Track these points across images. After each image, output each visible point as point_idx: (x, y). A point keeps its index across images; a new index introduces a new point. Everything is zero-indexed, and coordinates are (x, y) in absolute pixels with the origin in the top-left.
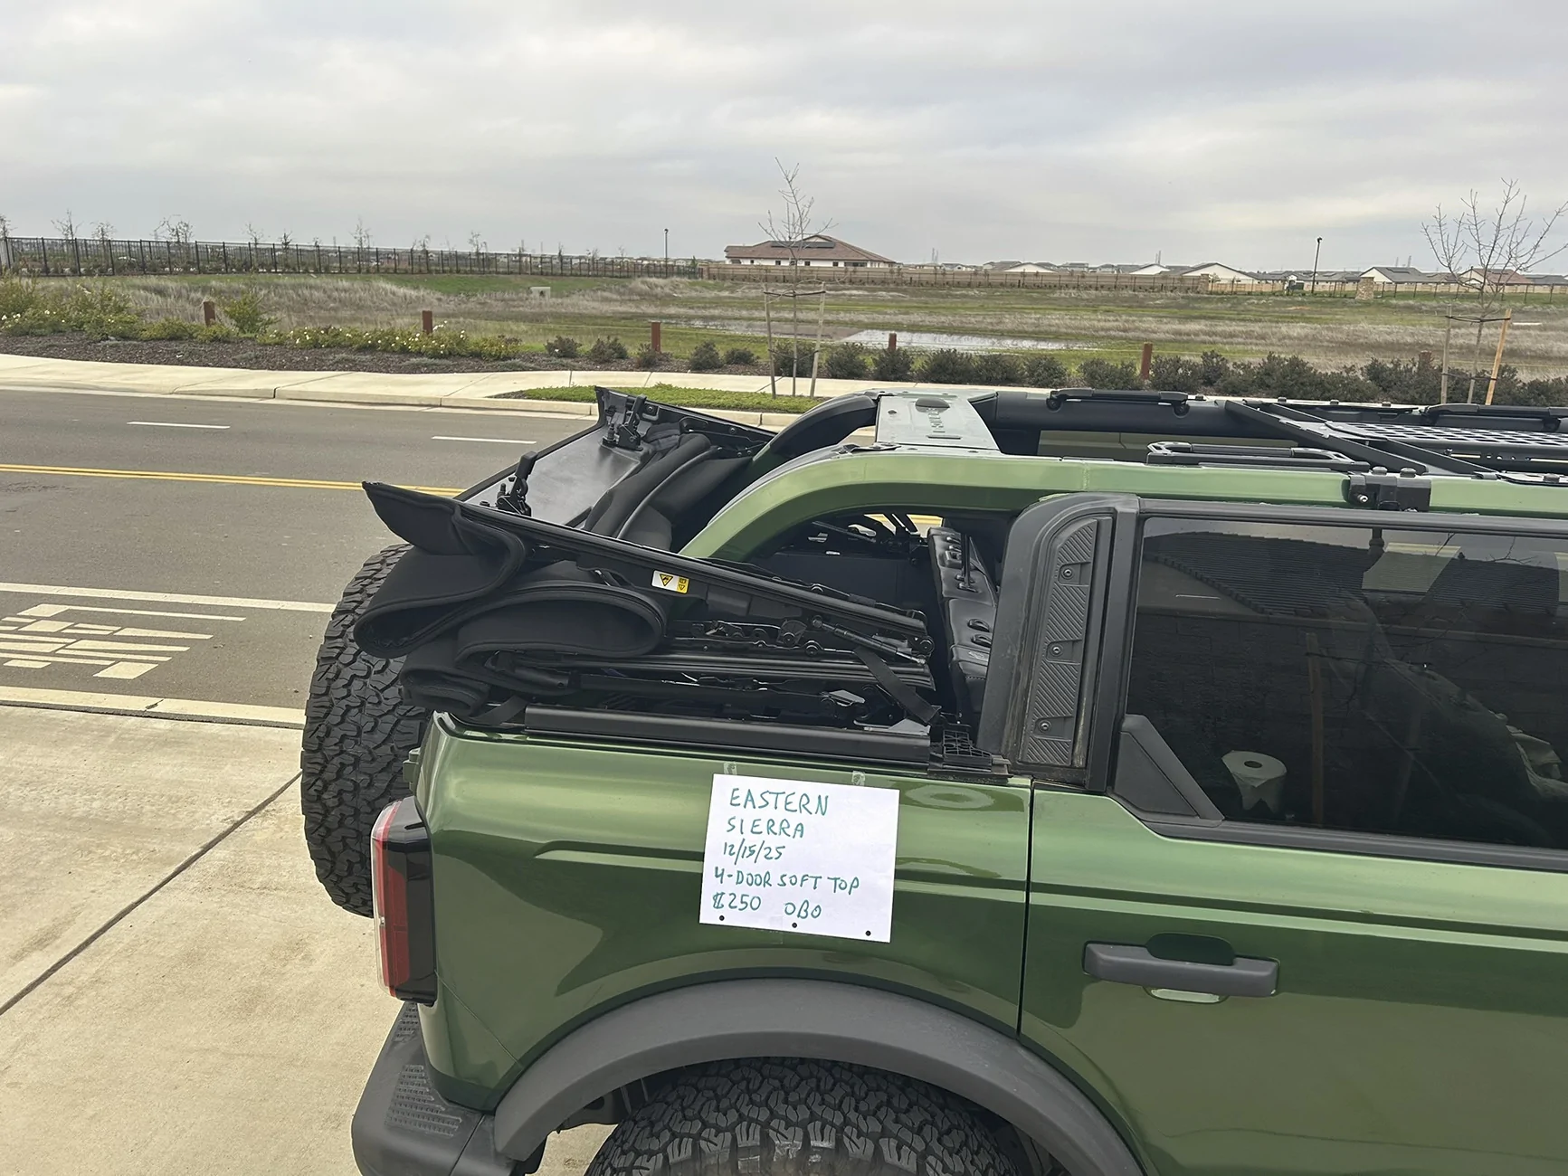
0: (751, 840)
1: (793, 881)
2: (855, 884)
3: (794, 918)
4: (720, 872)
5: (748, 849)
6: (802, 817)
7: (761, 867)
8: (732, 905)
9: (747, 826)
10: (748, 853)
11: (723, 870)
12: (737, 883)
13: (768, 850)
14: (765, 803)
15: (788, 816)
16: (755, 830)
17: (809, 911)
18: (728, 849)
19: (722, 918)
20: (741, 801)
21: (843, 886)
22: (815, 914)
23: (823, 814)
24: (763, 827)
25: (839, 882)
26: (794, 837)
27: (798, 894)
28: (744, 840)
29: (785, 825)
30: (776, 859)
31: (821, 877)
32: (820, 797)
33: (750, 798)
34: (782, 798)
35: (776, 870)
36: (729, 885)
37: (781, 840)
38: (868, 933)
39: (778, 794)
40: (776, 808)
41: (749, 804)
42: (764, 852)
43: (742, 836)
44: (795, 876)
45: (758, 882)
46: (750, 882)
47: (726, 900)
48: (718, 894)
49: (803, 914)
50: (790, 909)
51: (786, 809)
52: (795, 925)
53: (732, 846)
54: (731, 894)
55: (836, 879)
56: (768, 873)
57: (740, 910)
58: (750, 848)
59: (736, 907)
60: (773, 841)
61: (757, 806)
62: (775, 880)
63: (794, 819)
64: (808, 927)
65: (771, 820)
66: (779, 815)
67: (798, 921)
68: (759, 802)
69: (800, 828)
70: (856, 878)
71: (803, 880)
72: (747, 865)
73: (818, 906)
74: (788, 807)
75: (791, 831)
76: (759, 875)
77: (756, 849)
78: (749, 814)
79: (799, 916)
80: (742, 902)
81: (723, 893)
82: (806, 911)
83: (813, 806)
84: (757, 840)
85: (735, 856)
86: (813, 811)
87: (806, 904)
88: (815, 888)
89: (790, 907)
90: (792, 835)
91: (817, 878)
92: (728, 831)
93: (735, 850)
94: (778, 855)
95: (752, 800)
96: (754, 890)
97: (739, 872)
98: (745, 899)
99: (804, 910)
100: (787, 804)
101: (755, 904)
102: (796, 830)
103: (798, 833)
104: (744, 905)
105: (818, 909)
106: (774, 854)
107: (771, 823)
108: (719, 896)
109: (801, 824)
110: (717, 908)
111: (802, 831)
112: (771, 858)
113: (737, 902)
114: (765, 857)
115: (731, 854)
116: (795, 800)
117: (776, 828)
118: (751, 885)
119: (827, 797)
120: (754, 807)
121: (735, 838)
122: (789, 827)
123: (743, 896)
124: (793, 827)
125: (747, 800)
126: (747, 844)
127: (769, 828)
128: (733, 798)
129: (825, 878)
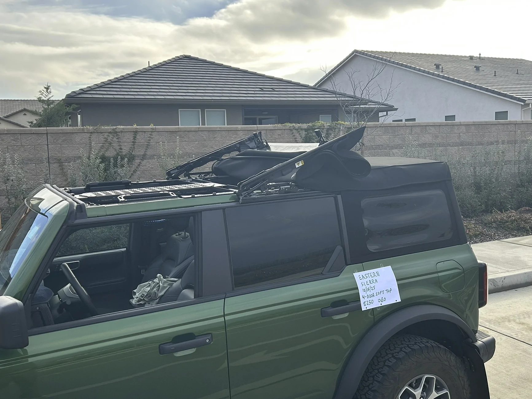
0: (368, 286)
4: (363, 297)
7: (371, 292)
10: (368, 290)
14: (367, 277)
16: (367, 284)
19: (366, 308)
21: (389, 291)
22: (385, 300)
23: (379, 276)
27: (380, 297)
29: (373, 281)
32: (377, 272)
34: (369, 275)
35: (374, 292)
36: (366, 299)
37: (374, 284)
38: (396, 301)
40: (369, 277)
41: (364, 278)
42: (371, 289)
43: (365, 286)
45: (372, 296)
46: (370, 297)
47: (366, 303)
48: (364, 302)
49: (382, 301)
50: (379, 301)
52: (381, 304)
53: (364, 289)
54: (367, 301)
55: (387, 290)
57: (370, 304)
60: (372, 285)
62: (375, 295)
63: (374, 279)
64: (384, 304)
66: (371, 279)
67: (382, 303)
69: (376, 280)
70: (391, 289)
71: (380, 293)
72: (369, 293)
73: (385, 298)
74: (372, 276)
75: (374, 282)
76: (371, 294)
77: (369, 288)
78: (364, 281)
83: (376, 275)
86: (377, 276)
87: (382, 298)
88: (383, 294)
91: (383, 291)
92: (362, 286)
93: (365, 290)
96: (371, 299)
97: (367, 295)
98: (370, 301)
99: (382, 300)
101: (372, 302)
103: (376, 282)
106: (373, 288)
110: (365, 306)
111: (377, 281)
112: (373, 290)
113: (368, 303)
115: (364, 292)
116: (372, 274)
117: (371, 282)
121: (364, 287)
126: (367, 288)
127: (370, 282)
128: (360, 278)
129: (385, 291)
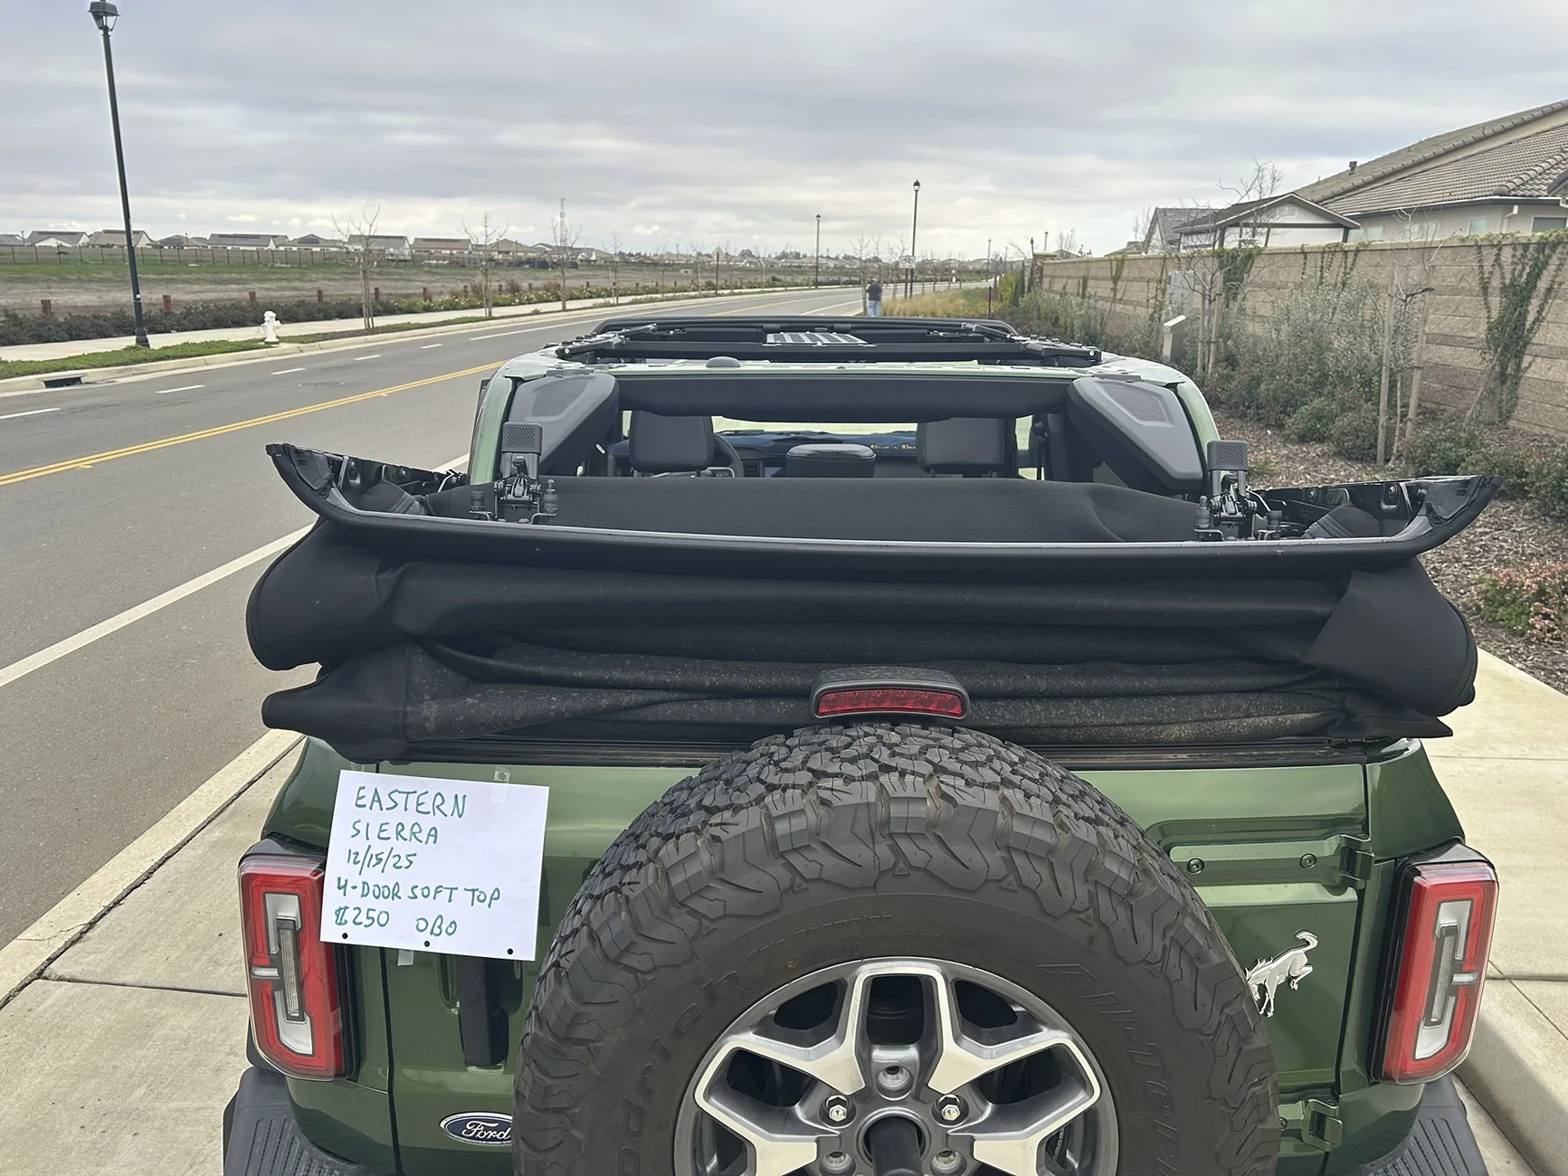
1: (426, 893)
2: (496, 895)
3: (426, 936)
4: (342, 883)
5: (374, 857)
6: (436, 820)
7: (389, 878)
8: (357, 921)
9: (373, 832)
10: (374, 861)
11: (346, 881)
12: (362, 896)
13: (397, 858)
14: (393, 804)
15: (420, 818)
16: (382, 835)
17: (444, 927)
18: (353, 857)
19: (345, 936)
20: (367, 801)
21: (482, 897)
22: (450, 930)
23: (460, 816)
24: (391, 832)
25: (477, 893)
26: (426, 843)
27: (429, 908)
28: (370, 846)
29: (416, 829)
30: (407, 868)
31: (456, 889)
32: (456, 796)
33: (376, 799)
34: (412, 798)
35: (406, 880)
36: (353, 898)
37: (413, 846)
38: (510, 952)
39: (408, 793)
40: (406, 810)
41: (376, 805)
42: (392, 861)
43: (368, 843)
44: (427, 888)
45: (386, 894)
46: (377, 894)
47: (350, 915)
48: (341, 909)
49: (437, 931)
50: (422, 925)
51: (418, 811)
52: (427, 944)
53: (357, 853)
54: (355, 909)
55: (473, 890)
56: (397, 884)
57: (365, 926)
58: (377, 855)
59: (361, 923)
60: (402, 848)
61: (384, 808)
62: (405, 892)
63: (427, 823)
64: (441, 946)
65: (400, 824)
66: (409, 818)
67: (431, 939)
68: (387, 803)
69: (434, 833)
70: (497, 889)
71: (436, 892)
72: (373, 876)
73: (454, 922)
74: (420, 808)
75: (422, 837)
76: (387, 886)
78: (374, 817)
79: (432, 933)
80: (368, 918)
81: (347, 908)
82: (439, 927)
83: (449, 807)
84: (384, 847)
85: (360, 864)
86: (449, 814)
87: (440, 919)
88: (450, 901)
89: (421, 925)
90: (424, 841)
91: (452, 889)
92: (353, 836)
93: (360, 858)
94: (408, 863)
95: (379, 801)
96: (381, 904)
97: (364, 883)
98: (371, 914)
99: (437, 928)
100: (418, 805)
101: (383, 919)
102: (429, 835)
103: (432, 839)
104: (370, 921)
105: (453, 925)
106: (404, 862)
107: (400, 827)
108: (342, 911)
109: (434, 828)
110: (340, 924)
111: (436, 836)
112: (401, 867)
113: (362, 918)
114: (394, 865)
115: (355, 863)
116: (428, 800)
117: (406, 834)
118: (377, 898)
119: (465, 796)
120: (382, 809)
121: (360, 845)
122: (420, 831)
123: (369, 910)
124: (425, 831)
125: (373, 800)
126: (373, 851)
127: (398, 833)
128: (359, 798)
129: (461, 889)
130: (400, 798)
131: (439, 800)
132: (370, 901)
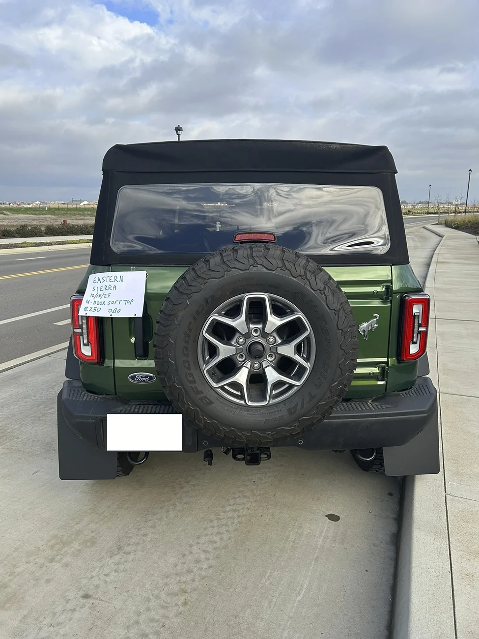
0: (100, 292)
3: (111, 313)
4: (88, 301)
5: (98, 295)
6: (115, 283)
7: (103, 299)
9: (99, 289)
12: (94, 304)
14: (104, 281)
15: (111, 283)
16: (101, 289)
18: (92, 295)
19: (86, 314)
20: (97, 281)
21: (128, 302)
22: (118, 311)
23: (122, 282)
24: (103, 288)
27: (113, 307)
29: (110, 286)
31: (121, 301)
32: (120, 276)
34: (108, 278)
35: (107, 300)
36: (90, 305)
37: (109, 291)
38: (135, 315)
40: (107, 282)
42: (104, 296)
43: (97, 292)
44: (113, 302)
45: (101, 304)
46: (98, 304)
47: (89, 309)
48: (86, 307)
49: (114, 312)
52: (111, 315)
54: (90, 307)
55: (126, 300)
60: (107, 292)
62: (107, 303)
63: (113, 284)
65: (106, 286)
66: (108, 284)
67: (113, 314)
68: (102, 281)
70: (132, 300)
71: (115, 302)
72: (98, 299)
73: (120, 309)
76: (101, 302)
78: (99, 285)
81: (88, 307)
83: (118, 279)
84: (102, 293)
86: (119, 281)
87: (116, 309)
88: (119, 304)
89: (110, 310)
90: (112, 289)
92: (93, 291)
93: (95, 295)
95: (100, 281)
96: (99, 306)
98: (96, 309)
99: (115, 311)
100: (110, 280)
101: (98, 310)
102: (114, 288)
106: (107, 296)
109: (115, 286)
110: (85, 311)
113: (93, 310)
115: (93, 297)
116: (113, 278)
117: (107, 288)
119: (123, 276)
121: (95, 293)
127: (105, 288)
128: (94, 280)
129: (123, 301)
130: (105, 279)
131: (116, 278)
132: (96, 305)
